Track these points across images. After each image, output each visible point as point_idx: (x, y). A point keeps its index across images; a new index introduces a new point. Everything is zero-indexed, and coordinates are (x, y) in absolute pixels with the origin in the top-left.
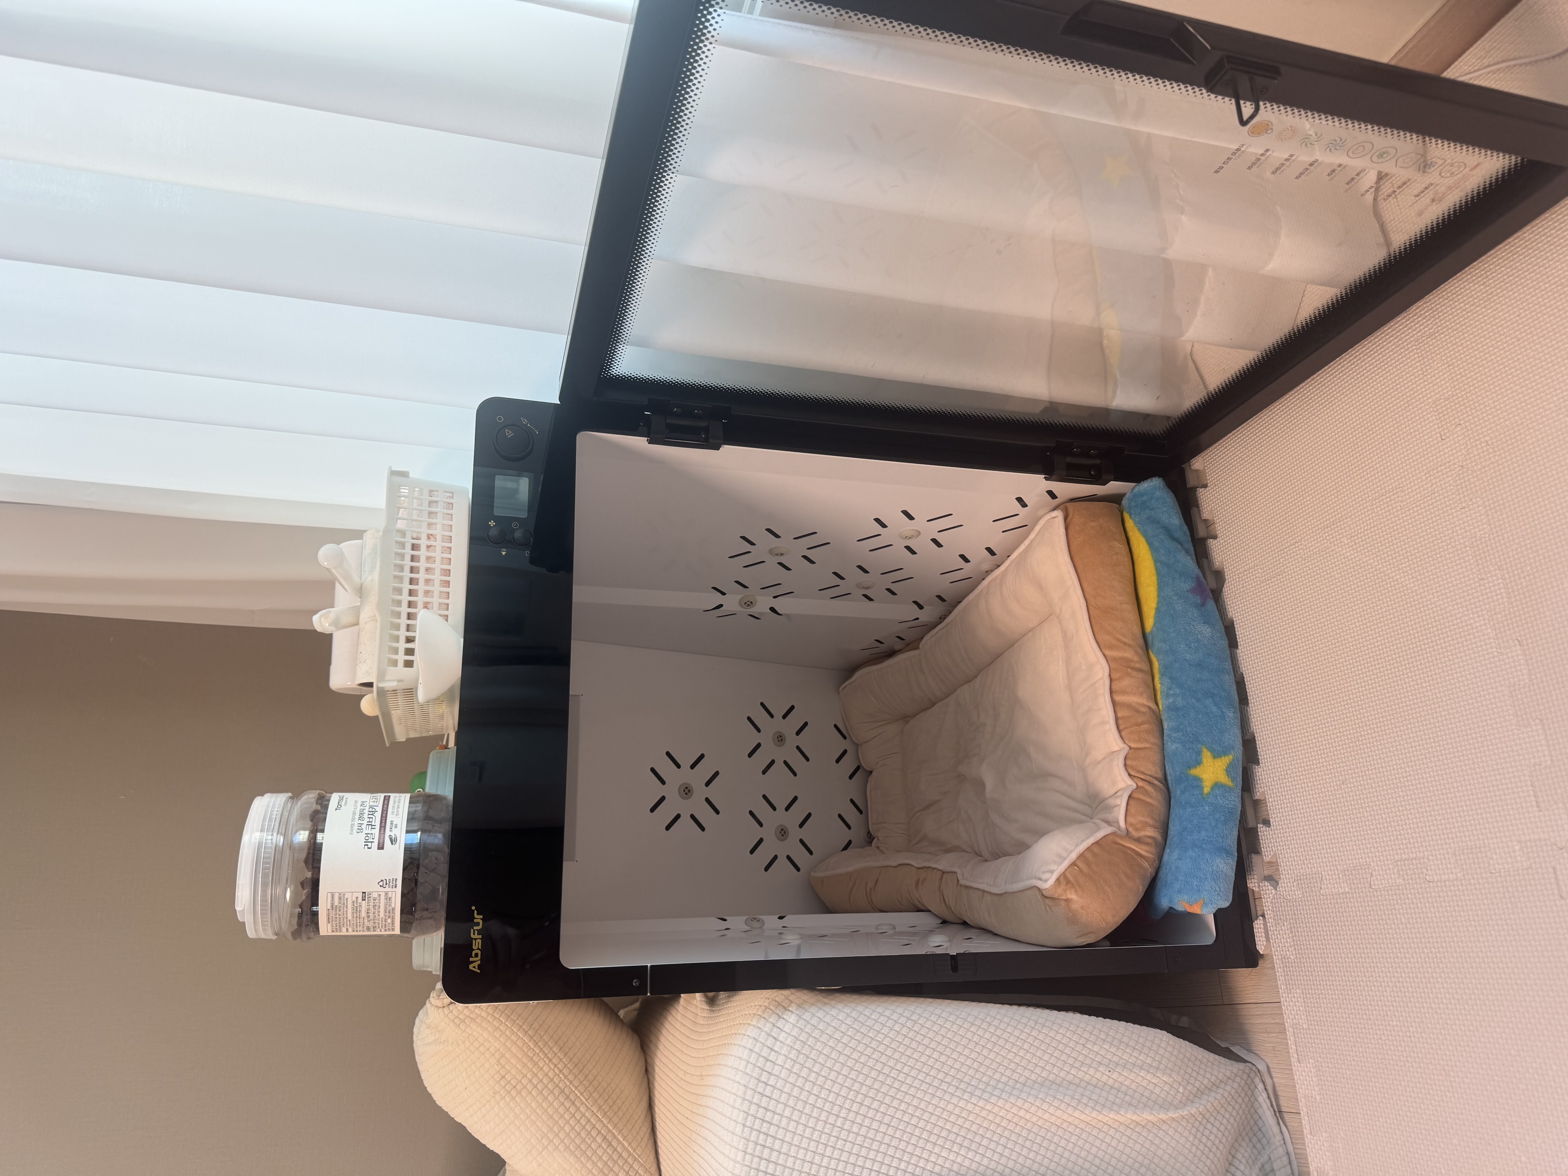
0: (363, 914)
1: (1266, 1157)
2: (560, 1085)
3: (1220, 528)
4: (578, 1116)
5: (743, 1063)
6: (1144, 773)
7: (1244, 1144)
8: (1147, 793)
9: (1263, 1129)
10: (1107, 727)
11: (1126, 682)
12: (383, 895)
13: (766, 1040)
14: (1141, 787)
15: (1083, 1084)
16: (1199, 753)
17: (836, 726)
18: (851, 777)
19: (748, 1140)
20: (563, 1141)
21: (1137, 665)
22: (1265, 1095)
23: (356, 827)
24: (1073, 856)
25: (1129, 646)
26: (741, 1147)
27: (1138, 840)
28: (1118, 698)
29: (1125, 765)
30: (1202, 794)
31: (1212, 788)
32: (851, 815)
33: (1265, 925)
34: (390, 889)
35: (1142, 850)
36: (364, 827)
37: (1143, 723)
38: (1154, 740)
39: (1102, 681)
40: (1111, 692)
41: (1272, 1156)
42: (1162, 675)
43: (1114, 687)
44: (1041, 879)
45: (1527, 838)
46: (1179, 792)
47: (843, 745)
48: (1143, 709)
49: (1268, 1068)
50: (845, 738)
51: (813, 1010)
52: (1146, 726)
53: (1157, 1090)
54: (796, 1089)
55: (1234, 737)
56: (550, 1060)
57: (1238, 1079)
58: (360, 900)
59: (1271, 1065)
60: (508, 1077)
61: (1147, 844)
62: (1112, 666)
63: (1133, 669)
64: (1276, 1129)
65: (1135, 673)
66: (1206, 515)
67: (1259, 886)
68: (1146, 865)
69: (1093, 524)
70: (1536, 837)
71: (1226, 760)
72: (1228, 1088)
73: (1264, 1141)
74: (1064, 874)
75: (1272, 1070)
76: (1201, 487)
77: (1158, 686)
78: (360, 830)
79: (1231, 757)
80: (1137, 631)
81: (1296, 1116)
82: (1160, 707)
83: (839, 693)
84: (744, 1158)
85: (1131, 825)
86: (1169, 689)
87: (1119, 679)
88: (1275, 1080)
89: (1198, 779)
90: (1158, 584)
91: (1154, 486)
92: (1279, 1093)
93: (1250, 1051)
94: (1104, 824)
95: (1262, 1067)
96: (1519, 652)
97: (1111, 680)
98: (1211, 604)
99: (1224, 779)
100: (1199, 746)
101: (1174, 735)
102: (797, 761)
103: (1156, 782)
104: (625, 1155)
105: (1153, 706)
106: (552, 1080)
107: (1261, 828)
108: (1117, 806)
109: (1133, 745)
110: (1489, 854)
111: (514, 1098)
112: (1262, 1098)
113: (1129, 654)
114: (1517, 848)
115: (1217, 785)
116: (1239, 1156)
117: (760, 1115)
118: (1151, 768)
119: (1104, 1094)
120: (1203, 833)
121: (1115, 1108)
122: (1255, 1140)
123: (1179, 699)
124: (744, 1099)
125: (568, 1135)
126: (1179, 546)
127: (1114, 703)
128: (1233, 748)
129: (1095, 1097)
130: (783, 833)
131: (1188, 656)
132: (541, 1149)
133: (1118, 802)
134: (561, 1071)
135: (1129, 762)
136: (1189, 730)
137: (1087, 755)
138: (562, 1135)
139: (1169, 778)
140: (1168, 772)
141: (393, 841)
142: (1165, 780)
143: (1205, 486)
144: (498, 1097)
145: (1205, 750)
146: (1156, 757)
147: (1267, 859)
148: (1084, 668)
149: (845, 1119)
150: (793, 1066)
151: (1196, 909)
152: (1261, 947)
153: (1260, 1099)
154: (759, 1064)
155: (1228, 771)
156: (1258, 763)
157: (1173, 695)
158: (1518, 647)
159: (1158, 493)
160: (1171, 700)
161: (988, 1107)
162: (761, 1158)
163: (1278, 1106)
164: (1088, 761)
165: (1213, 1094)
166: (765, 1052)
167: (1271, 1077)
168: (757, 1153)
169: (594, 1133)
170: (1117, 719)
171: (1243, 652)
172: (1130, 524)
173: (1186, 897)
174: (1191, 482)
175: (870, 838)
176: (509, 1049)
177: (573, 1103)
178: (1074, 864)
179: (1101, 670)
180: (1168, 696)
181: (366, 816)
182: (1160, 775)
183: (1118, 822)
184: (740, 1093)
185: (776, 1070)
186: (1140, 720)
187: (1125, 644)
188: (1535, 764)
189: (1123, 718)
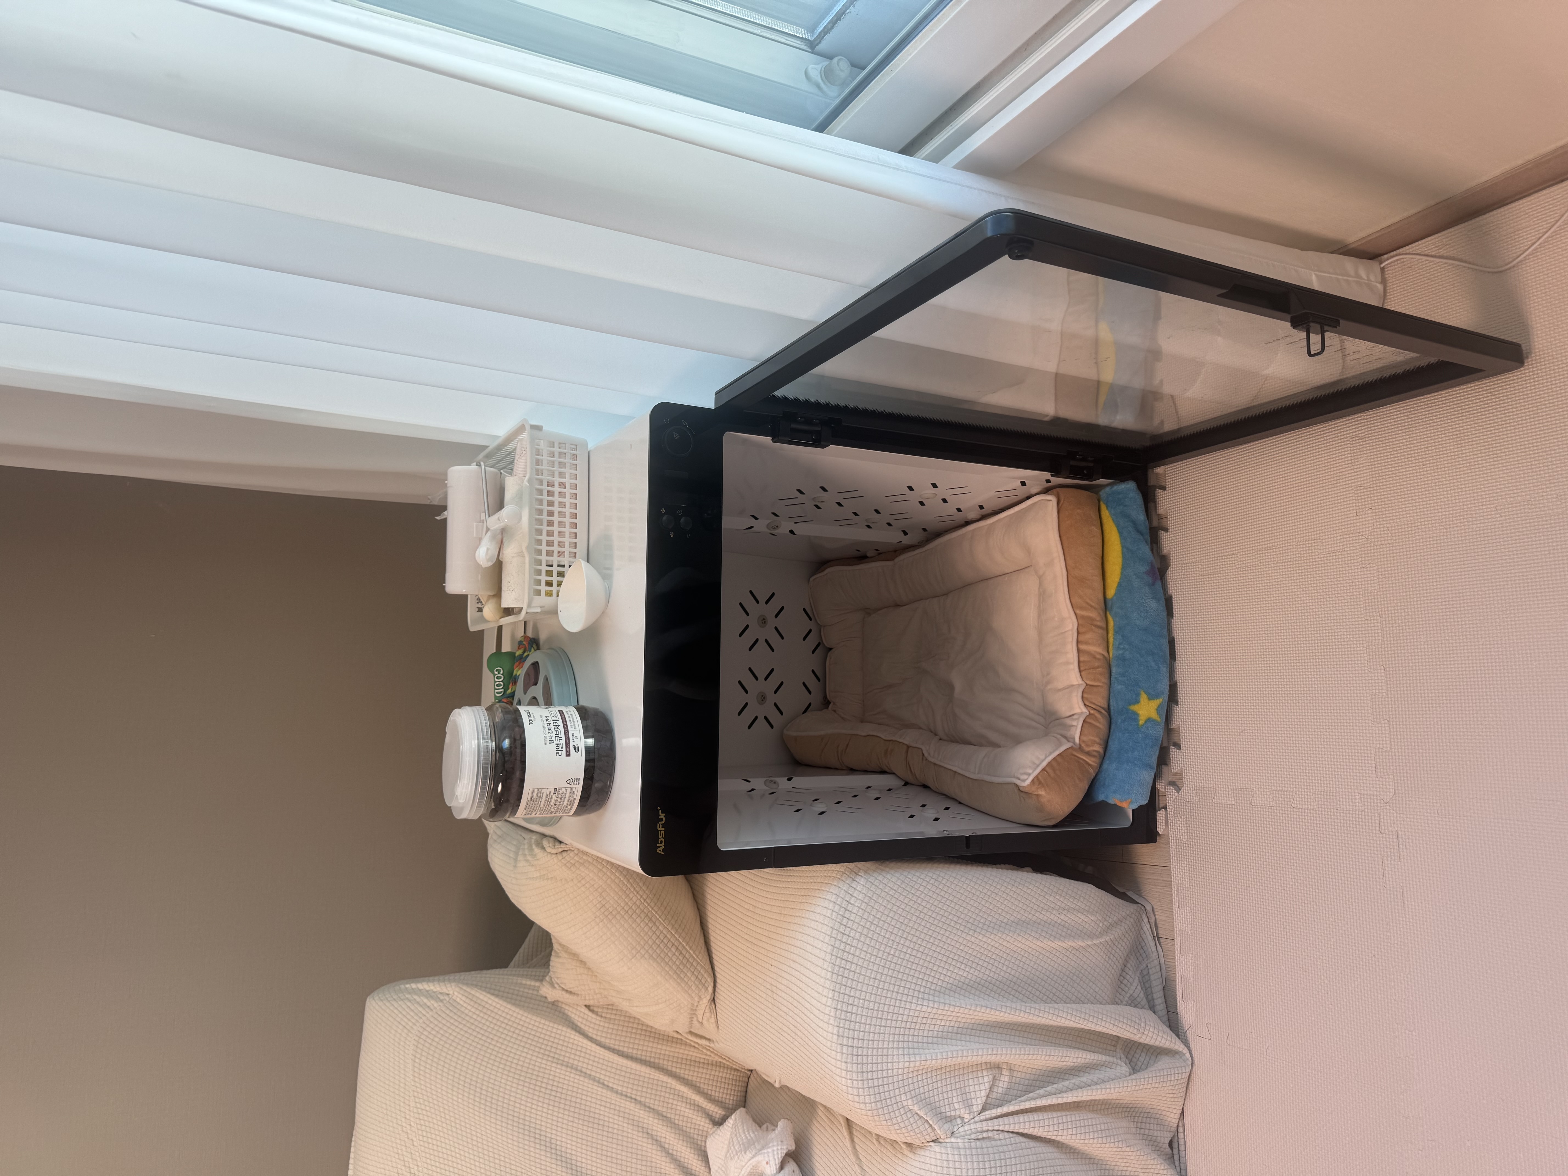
0: (552, 803)
1: (1144, 966)
2: (645, 910)
3: (1171, 523)
4: (658, 933)
5: (829, 912)
6: (1094, 704)
7: (1132, 957)
8: (1096, 719)
9: (1145, 948)
10: (1071, 667)
11: (1089, 636)
12: (569, 790)
13: (845, 896)
14: (1092, 714)
15: (1042, 923)
16: (1138, 695)
17: (804, 610)
18: (813, 652)
19: (835, 965)
20: (647, 952)
21: (1099, 624)
22: (1148, 926)
23: (548, 739)
24: (1044, 764)
25: (1095, 608)
26: (830, 969)
27: (1088, 754)
28: (1082, 647)
29: (1082, 697)
30: (1138, 725)
31: (1146, 722)
32: (812, 683)
33: (1166, 817)
34: (575, 786)
35: (1091, 761)
36: (553, 738)
37: (1098, 667)
38: (1105, 680)
39: (1070, 633)
40: (1078, 642)
41: (1149, 965)
42: (1116, 633)
43: (1080, 639)
44: (1019, 779)
45: (1366, 792)
46: (1120, 721)
47: (811, 625)
48: (1098, 656)
49: (1153, 908)
50: (810, 619)
51: (875, 875)
52: (1100, 670)
53: (1087, 926)
54: (865, 929)
55: (1164, 686)
56: (638, 892)
57: (1133, 916)
58: (552, 794)
59: (1155, 907)
60: (607, 906)
61: (1094, 756)
62: (1080, 622)
63: (1096, 626)
64: (1154, 949)
65: (1096, 630)
66: (1161, 511)
67: (1165, 788)
68: (1092, 771)
69: (1079, 511)
70: (1372, 793)
71: (1158, 702)
72: (1127, 922)
73: (1144, 955)
74: (1037, 777)
75: (1155, 910)
76: (1160, 489)
77: (1111, 640)
78: (551, 742)
79: (1161, 700)
80: (1101, 597)
81: (1171, 941)
82: (1111, 655)
83: (809, 581)
84: (832, 976)
85: (1084, 742)
86: (1120, 644)
87: (1084, 633)
88: (1157, 917)
89: (1136, 714)
90: (1123, 565)
91: (1129, 488)
92: (1159, 926)
93: (1140, 896)
94: (1064, 740)
95: (1149, 908)
96: (1383, 674)
97: (1078, 633)
98: (1159, 583)
99: (1154, 715)
100: (1138, 689)
101: (1120, 678)
102: (774, 639)
103: (1103, 711)
104: (691, 960)
105: (1106, 654)
106: (639, 907)
107: (1173, 749)
108: (1073, 726)
109: (1088, 682)
110: (1338, 798)
111: (610, 921)
112: (1146, 928)
113: (1093, 614)
114: (1357, 797)
115: (1149, 720)
116: (1129, 966)
117: (842, 948)
118: (1101, 701)
119: (1055, 929)
120: (1136, 753)
121: (1062, 939)
122: (1138, 955)
123: (1127, 652)
124: (831, 937)
125: (651, 947)
126: (1141, 537)
127: (1079, 650)
128: (1163, 694)
129: (1050, 932)
130: (762, 698)
131: (1138, 623)
132: (630, 957)
133: (1074, 723)
134: (645, 900)
135: (1085, 695)
136: (1132, 676)
137: (1048, 683)
138: (646, 947)
139: (1112, 708)
140: (1111, 704)
141: (576, 749)
142: (1108, 710)
143: (1164, 488)
144: (598, 920)
145: (1143, 693)
146: (1104, 692)
147: (1174, 771)
148: (1056, 619)
149: (896, 949)
150: (863, 914)
151: (1124, 805)
152: (1161, 828)
153: (1145, 928)
154: (841, 913)
155: (1158, 710)
156: (1177, 704)
157: (1123, 649)
158: (1383, 671)
159: (1131, 495)
160: (1121, 652)
161: (985, 939)
162: (843, 976)
163: (1157, 933)
164: (1049, 687)
165: (1119, 927)
166: (845, 904)
167: (1155, 915)
168: (840, 973)
169: (669, 945)
170: (1079, 662)
171: (1176, 622)
172: (1105, 513)
173: (1118, 796)
174: (1152, 482)
175: (826, 703)
176: (610, 885)
177: (655, 924)
178: (1044, 770)
179: (1071, 624)
180: (1118, 648)
181: (553, 729)
182: (1106, 706)
183: (1074, 738)
184: (828, 933)
185: (852, 917)
186: (1096, 664)
187: (1092, 606)
188: (1379, 748)
189: (1084, 662)
